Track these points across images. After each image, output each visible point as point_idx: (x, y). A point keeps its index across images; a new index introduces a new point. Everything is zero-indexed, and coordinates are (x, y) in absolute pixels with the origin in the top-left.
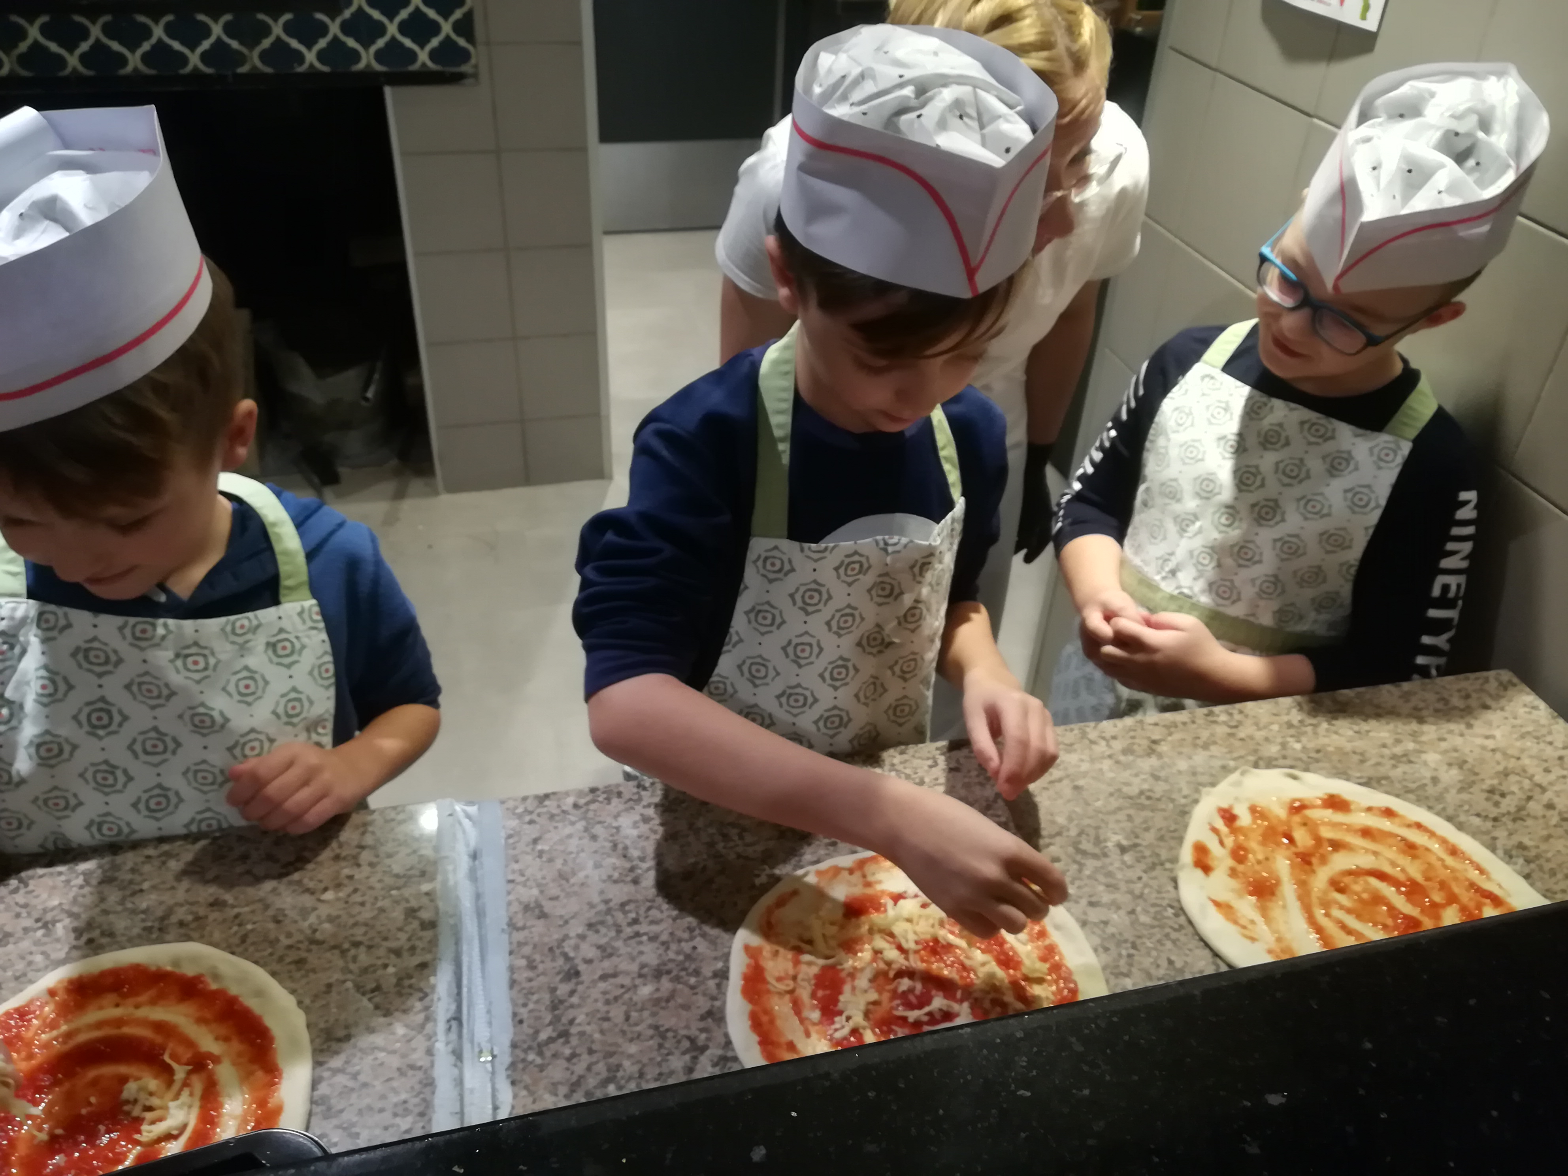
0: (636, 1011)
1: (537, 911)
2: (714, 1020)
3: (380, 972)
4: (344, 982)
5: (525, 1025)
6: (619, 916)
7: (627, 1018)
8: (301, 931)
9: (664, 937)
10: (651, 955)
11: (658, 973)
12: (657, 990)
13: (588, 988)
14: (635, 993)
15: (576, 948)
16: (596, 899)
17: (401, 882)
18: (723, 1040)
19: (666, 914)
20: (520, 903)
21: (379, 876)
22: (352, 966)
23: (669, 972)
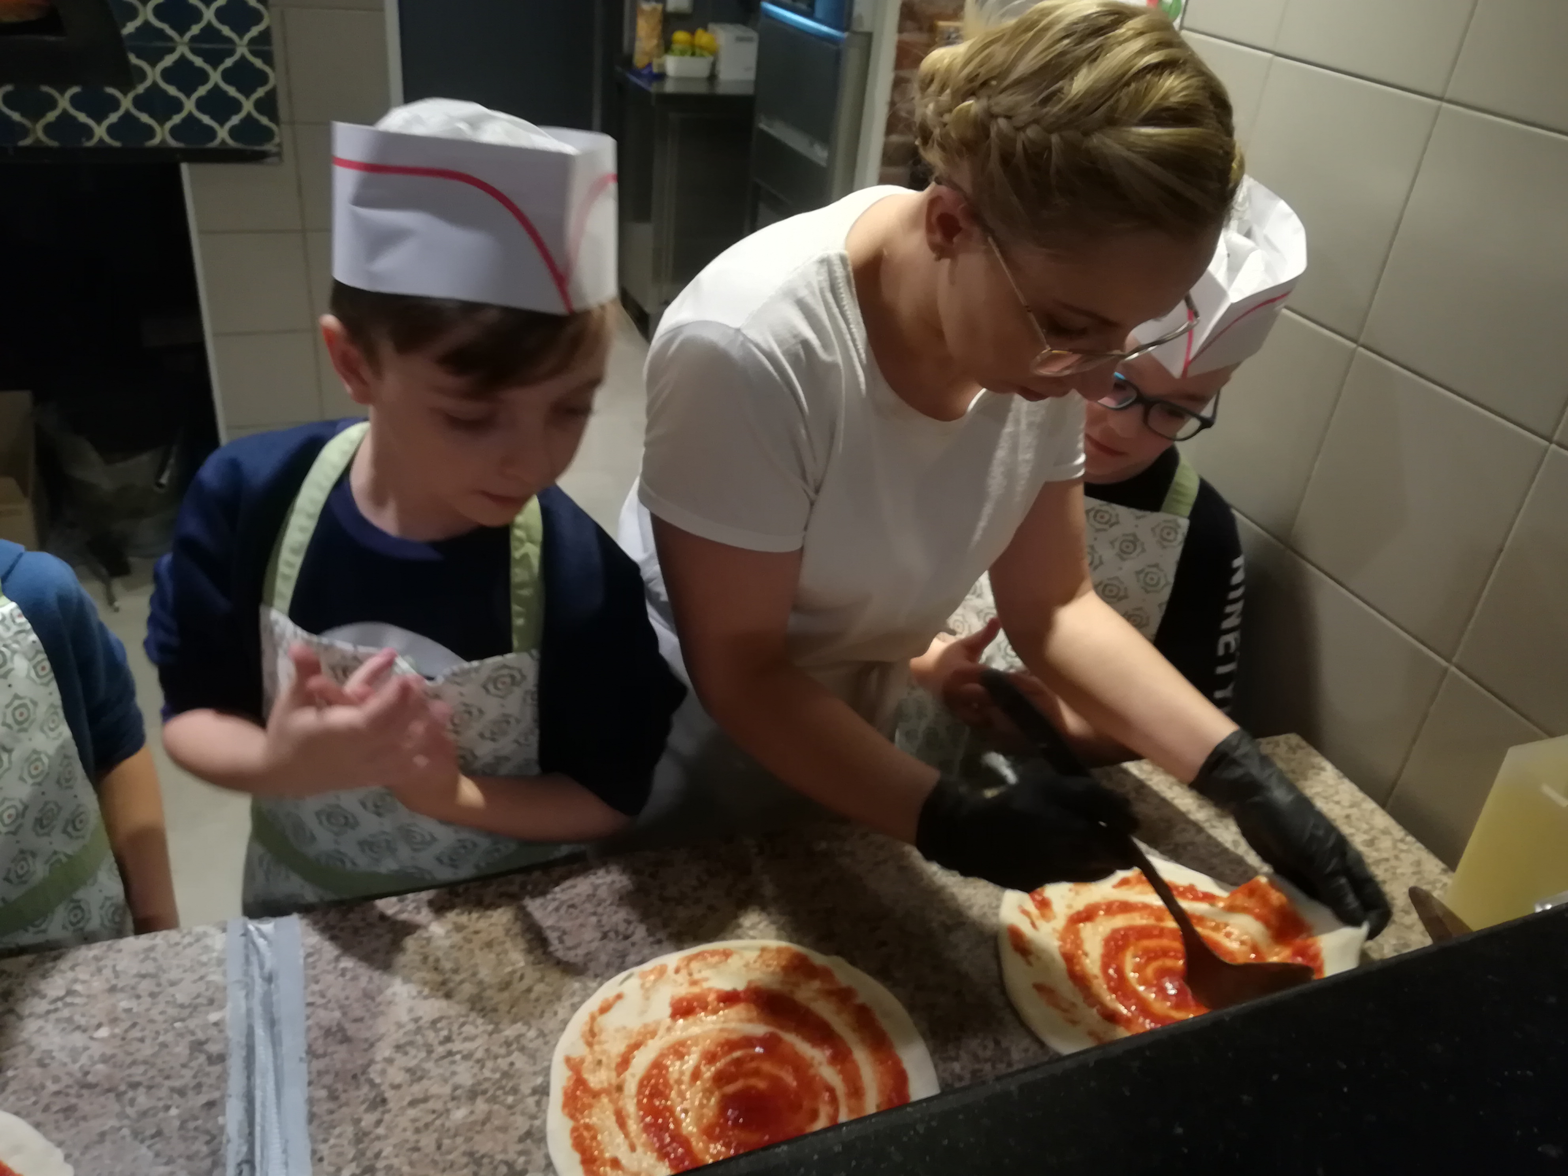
0: (449, 1138)
1: (339, 1036)
2: (533, 1141)
3: (161, 1115)
4: (120, 1129)
5: (325, 1163)
6: (431, 1036)
7: (439, 1147)
8: (70, 1074)
9: (479, 1054)
10: (465, 1075)
11: (473, 1094)
12: (472, 1112)
13: (396, 1116)
14: (448, 1118)
15: (383, 1072)
16: (405, 1018)
17: (186, 1012)
18: (543, 1163)
19: (481, 1029)
20: (320, 1027)
21: (161, 1007)
22: (129, 1111)
23: (484, 1092)
